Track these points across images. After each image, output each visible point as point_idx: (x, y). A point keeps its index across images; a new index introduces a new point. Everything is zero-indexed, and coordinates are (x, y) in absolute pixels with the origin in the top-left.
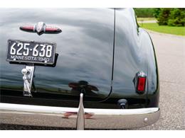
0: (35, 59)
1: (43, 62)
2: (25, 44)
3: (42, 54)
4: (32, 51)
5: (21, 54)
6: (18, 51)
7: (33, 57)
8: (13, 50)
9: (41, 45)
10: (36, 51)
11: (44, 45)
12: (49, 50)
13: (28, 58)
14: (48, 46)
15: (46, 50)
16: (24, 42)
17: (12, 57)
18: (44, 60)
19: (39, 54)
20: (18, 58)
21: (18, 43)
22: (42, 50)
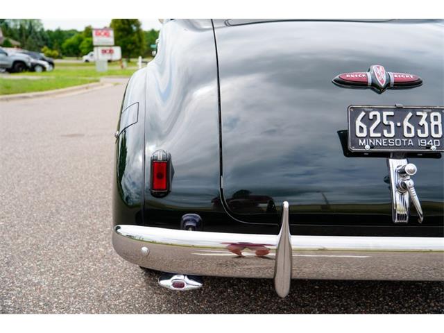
0: (411, 143)
1: (428, 147)
2: (385, 114)
3: (423, 132)
4: (402, 126)
5: (379, 135)
6: (372, 129)
7: (405, 140)
8: (361, 128)
9: (418, 113)
10: (410, 126)
11: (423, 112)
12: (436, 123)
13: (394, 142)
14: (433, 115)
15: (429, 123)
16: (381, 110)
17: (360, 141)
18: (428, 144)
19: (416, 132)
20: (374, 144)
21: (370, 112)
22: (421, 123)
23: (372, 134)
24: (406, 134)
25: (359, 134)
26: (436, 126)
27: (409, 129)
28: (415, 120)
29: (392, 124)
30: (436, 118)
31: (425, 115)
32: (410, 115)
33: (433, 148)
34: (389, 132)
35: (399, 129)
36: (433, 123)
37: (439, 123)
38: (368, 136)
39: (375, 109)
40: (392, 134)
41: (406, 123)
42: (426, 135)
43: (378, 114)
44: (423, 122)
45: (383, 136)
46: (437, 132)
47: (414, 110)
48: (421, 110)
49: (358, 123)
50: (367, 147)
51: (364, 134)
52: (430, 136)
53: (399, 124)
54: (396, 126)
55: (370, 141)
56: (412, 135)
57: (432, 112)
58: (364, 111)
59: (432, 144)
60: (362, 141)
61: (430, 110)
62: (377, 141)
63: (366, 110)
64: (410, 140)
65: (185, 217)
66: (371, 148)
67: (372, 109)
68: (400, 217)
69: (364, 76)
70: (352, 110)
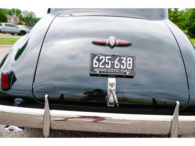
0: (117, 71)
1: (125, 73)
2: (107, 57)
3: (123, 66)
4: (114, 63)
5: (103, 67)
6: (101, 64)
7: (115, 70)
8: (96, 63)
9: (122, 58)
10: (118, 63)
11: (124, 57)
12: (130, 63)
13: (110, 70)
14: (128, 59)
15: (127, 62)
16: (105, 56)
17: (95, 69)
18: (125, 71)
19: (120, 66)
20: (101, 71)
21: (100, 56)
22: (123, 62)
23: (100, 66)
24: (116, 67)
25: (94, 66)
26: (130, 64)
27: (117, 65)
28: (120, 61)
29: (110, 62)
30: (130, 60)
31: (125, 59)
32: (118, 58)
33: (128, 74)
34: (108, 65)
35: (113, 65)
36: (128, 62)
37: (131, 62)
38: (99, 67)
39: (103, 55)
40: (109, 67)
41: (116, 62)
42: (125, 68)
43: (104, 57)
44: (124, 62)
45: (105, 67)
46: (130, 66)
47: (120, 57)
48: (124, 56)
49: (95, 61)
50: (98, 72)
51: (97, 66)
52: (126, 68)
53: (113, 62)
54: (112, 63)
55: (100, 69)
56: (119, 67)
57: (129, 57)
58: (98, 56)
59: (127, 72)
60: (96, 69)
61: (128, 57)
62: (102, 69)
63: (99, 55)
64: (117, 70)
65: (16, 100)
66: (99, 72)
67: (101, 55)
68: (110, 103)
69: (105, 40)
70: (92, 55)
